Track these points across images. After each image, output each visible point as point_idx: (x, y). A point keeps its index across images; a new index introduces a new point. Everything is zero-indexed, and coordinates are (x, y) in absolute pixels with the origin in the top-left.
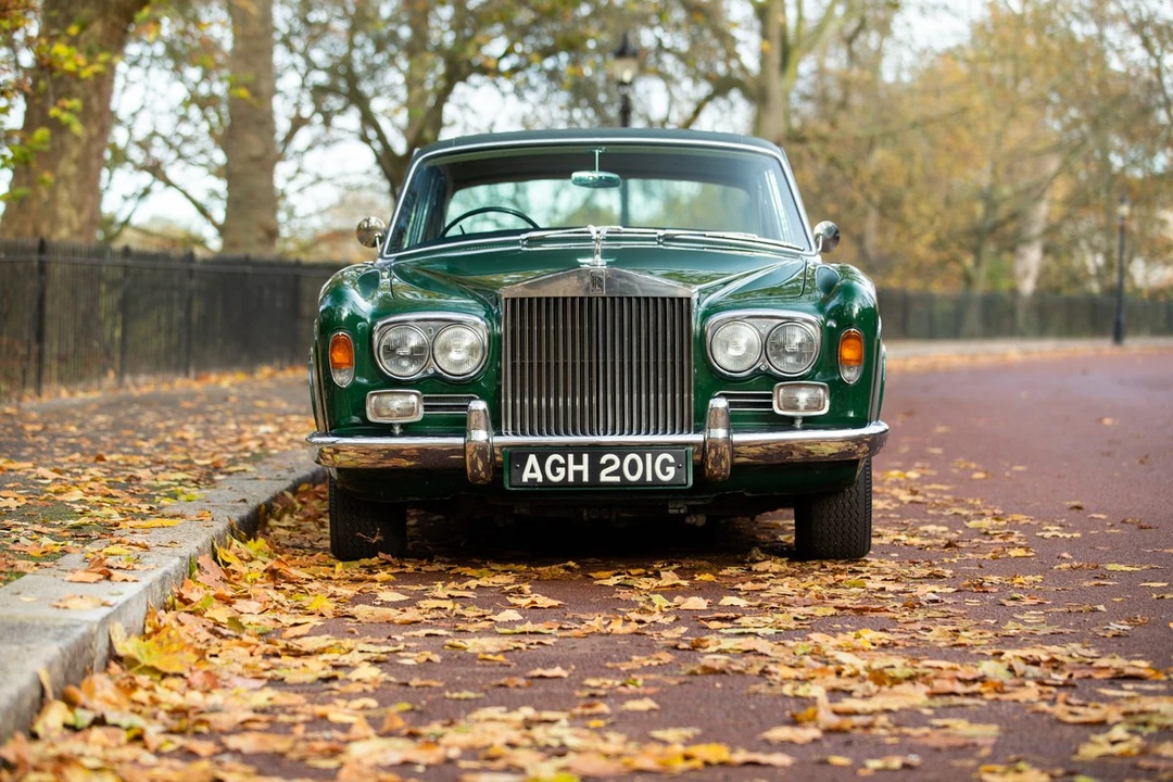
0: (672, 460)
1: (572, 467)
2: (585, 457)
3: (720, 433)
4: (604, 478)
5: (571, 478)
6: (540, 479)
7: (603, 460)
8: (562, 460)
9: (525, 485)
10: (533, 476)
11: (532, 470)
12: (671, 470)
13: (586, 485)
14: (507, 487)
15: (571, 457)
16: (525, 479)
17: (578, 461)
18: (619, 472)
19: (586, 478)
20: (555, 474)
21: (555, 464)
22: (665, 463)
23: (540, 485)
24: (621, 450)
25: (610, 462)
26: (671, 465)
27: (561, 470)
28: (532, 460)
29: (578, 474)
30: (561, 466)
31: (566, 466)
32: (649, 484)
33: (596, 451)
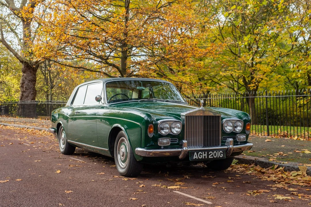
0: (222, 152)
1: (204, 155)
2: (206, 152)
3: (231, 146)
4: (210, 157)
5: (203, 158)
6: (197, 158)
7: (210, 153)
8: (202, 154)
9: (194, 160)
10: (196, 157)
11: (196, 156)
12: (222, 155)
13: (206, 159)
14: (190, 160)
15: (203, 152)
16: (194, 158)
17: (205, 154)
18: (212, 156)
19: (206, 158)
20: (200, 157)
21: (200, 154)
22: (221, 153)
23: (197, 159)
24: (213, 150)
25: (211, 153)
26: (222, 153)
27: (201, 156)
28: (195, 153)
29: (205, 156)
30: (201, 155)
31: (202, 155)
32: (218, 158)
33: (208, 151)
